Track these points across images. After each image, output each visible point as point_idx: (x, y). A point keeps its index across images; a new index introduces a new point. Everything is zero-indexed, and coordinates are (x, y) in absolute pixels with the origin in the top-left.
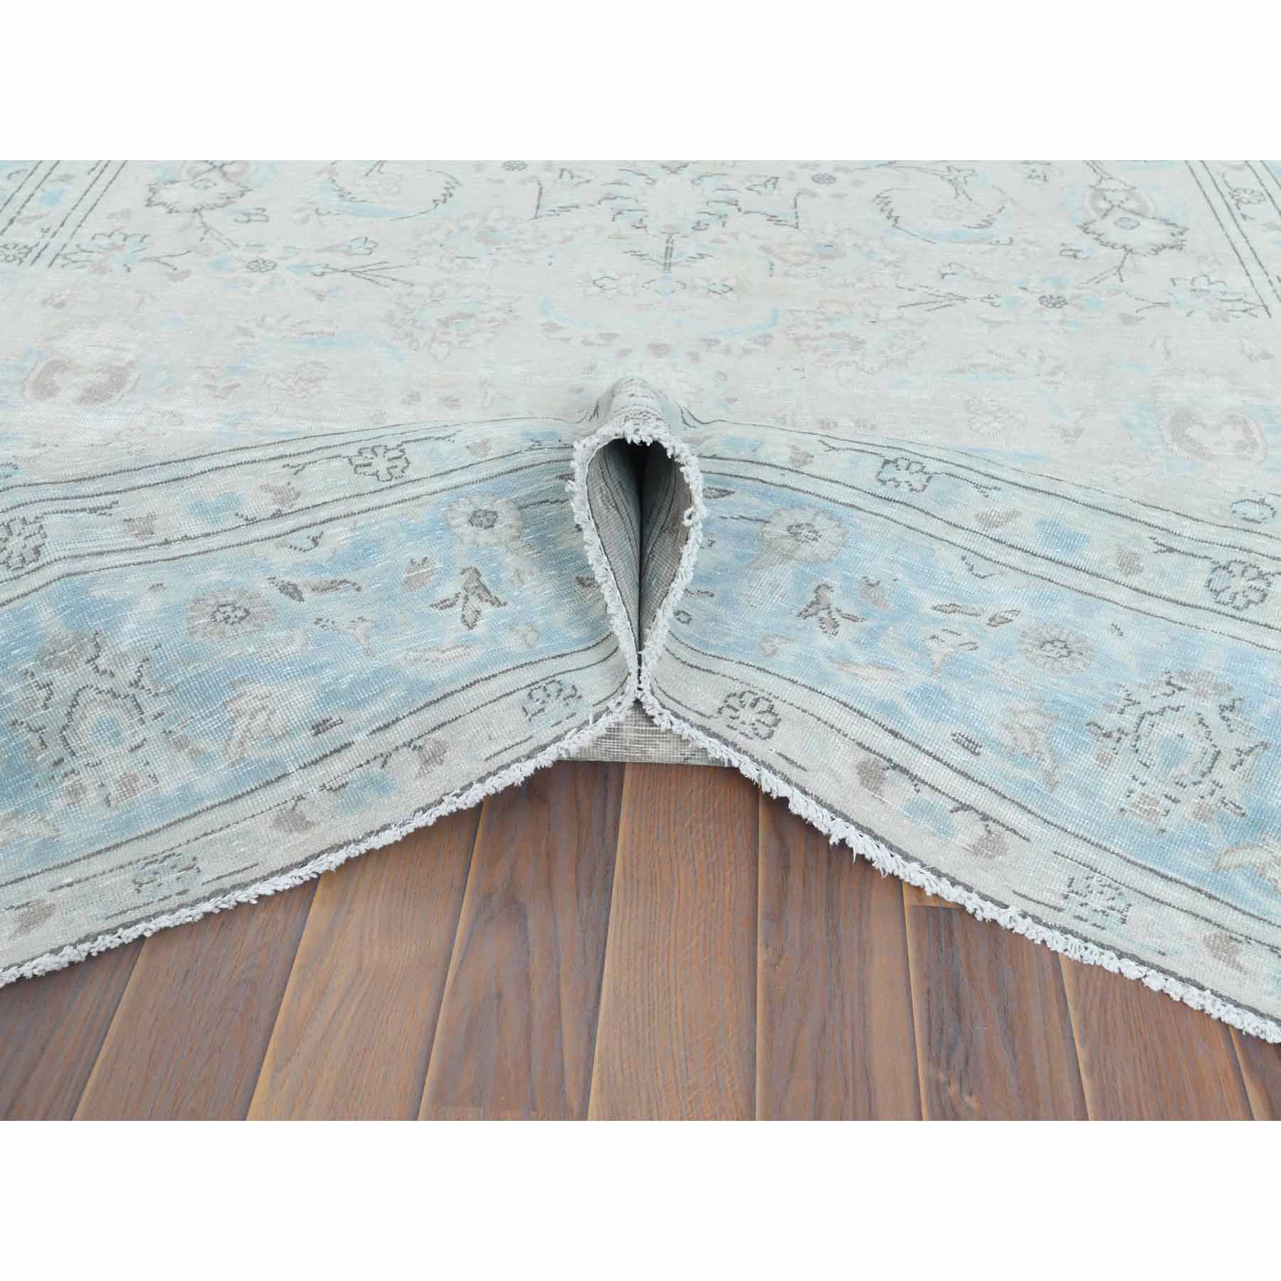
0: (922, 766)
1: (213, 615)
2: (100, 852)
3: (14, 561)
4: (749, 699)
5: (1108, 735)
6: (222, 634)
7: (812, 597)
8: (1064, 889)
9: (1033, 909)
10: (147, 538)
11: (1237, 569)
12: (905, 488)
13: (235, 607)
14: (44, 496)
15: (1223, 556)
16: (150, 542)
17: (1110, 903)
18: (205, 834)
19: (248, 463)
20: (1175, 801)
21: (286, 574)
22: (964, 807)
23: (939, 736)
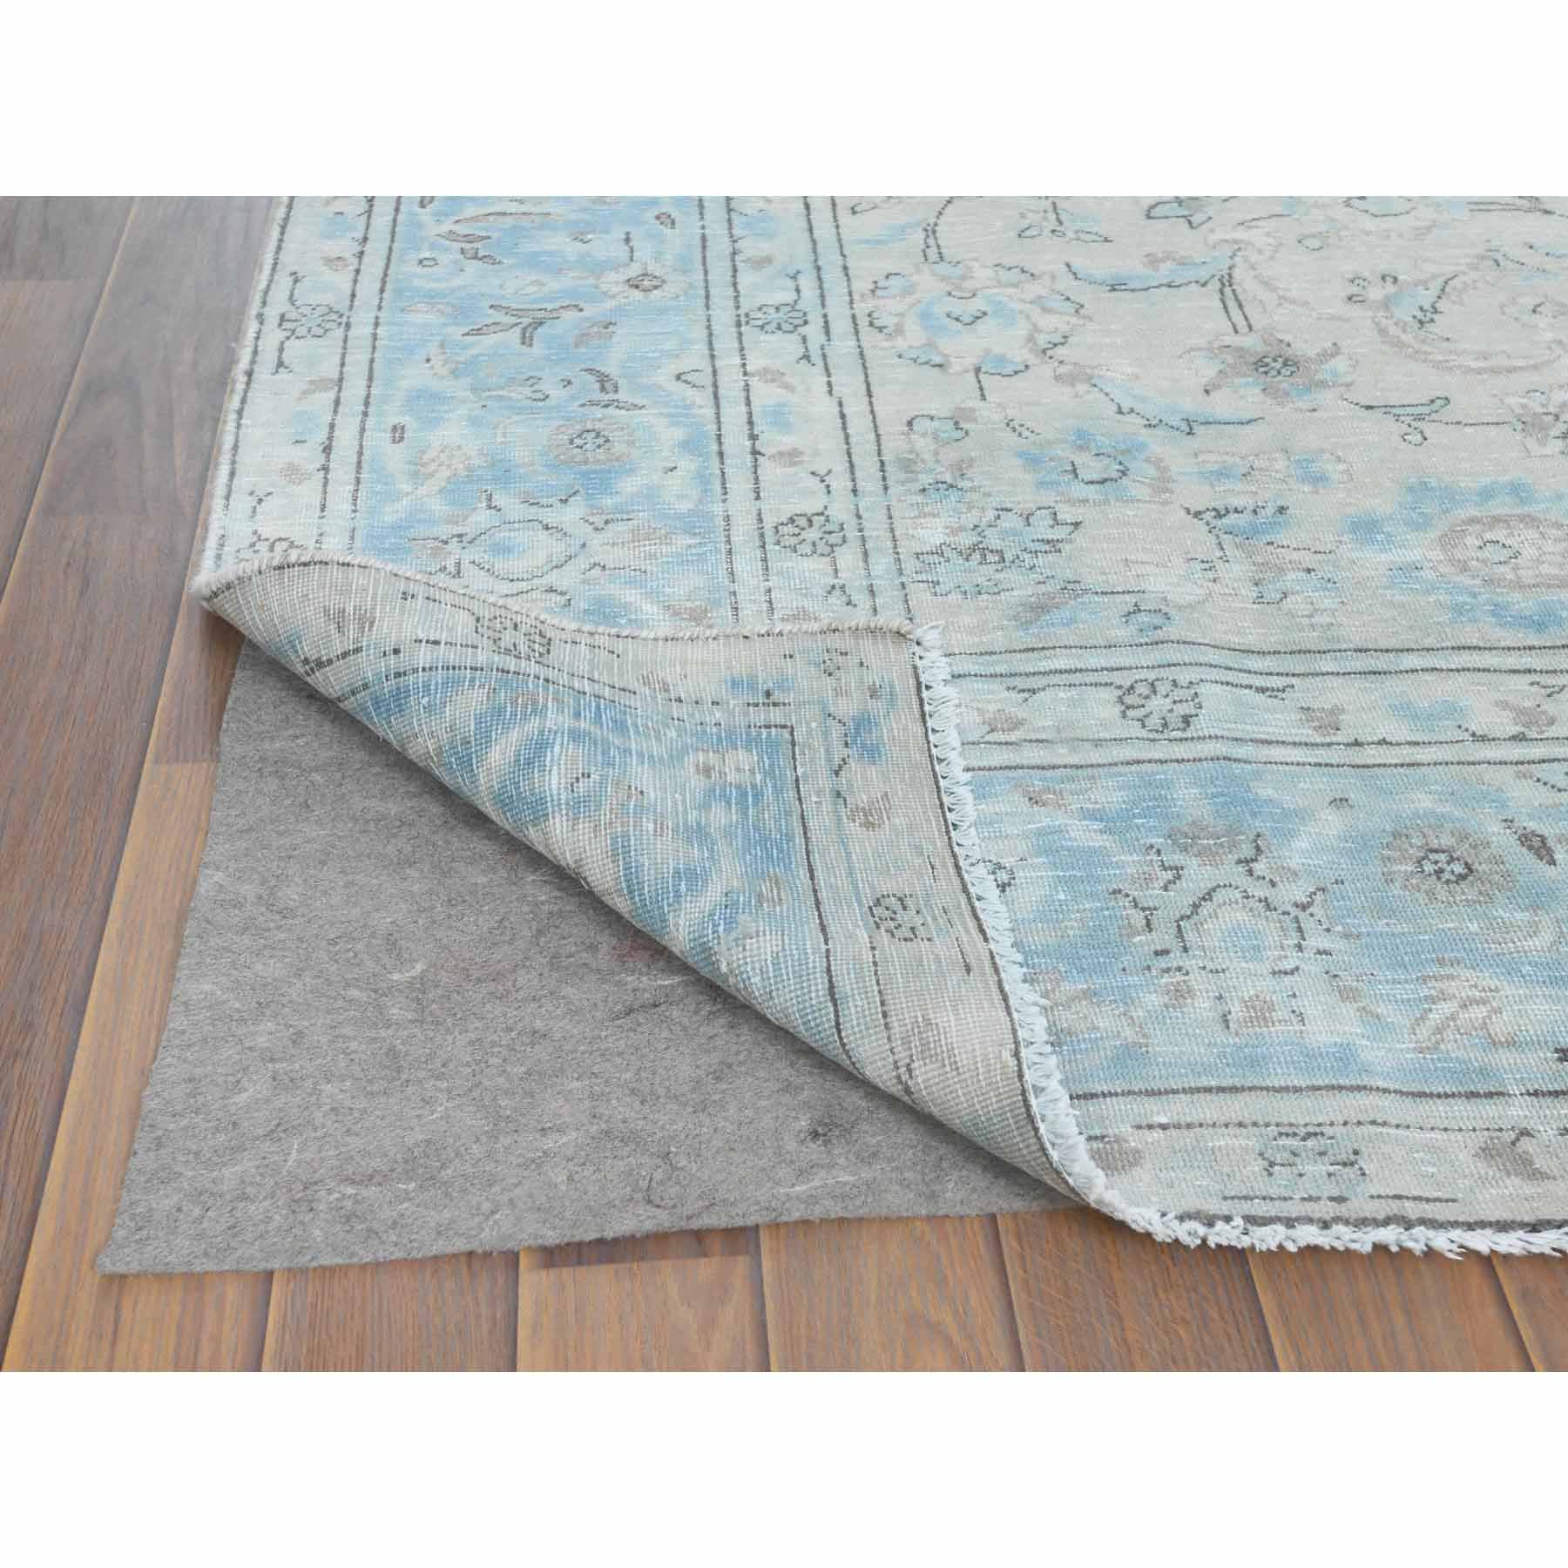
1: (1419, 862)
2: (1208, 1090)
3: (1152, 722)
6: (1431, 894)
10: (1329, 735)
13: (1452, 857)
14: (1202, 659)
16: (1334, 739)
18: (1374, 1123)
19: (1479, 670)
21: (1531, 817)
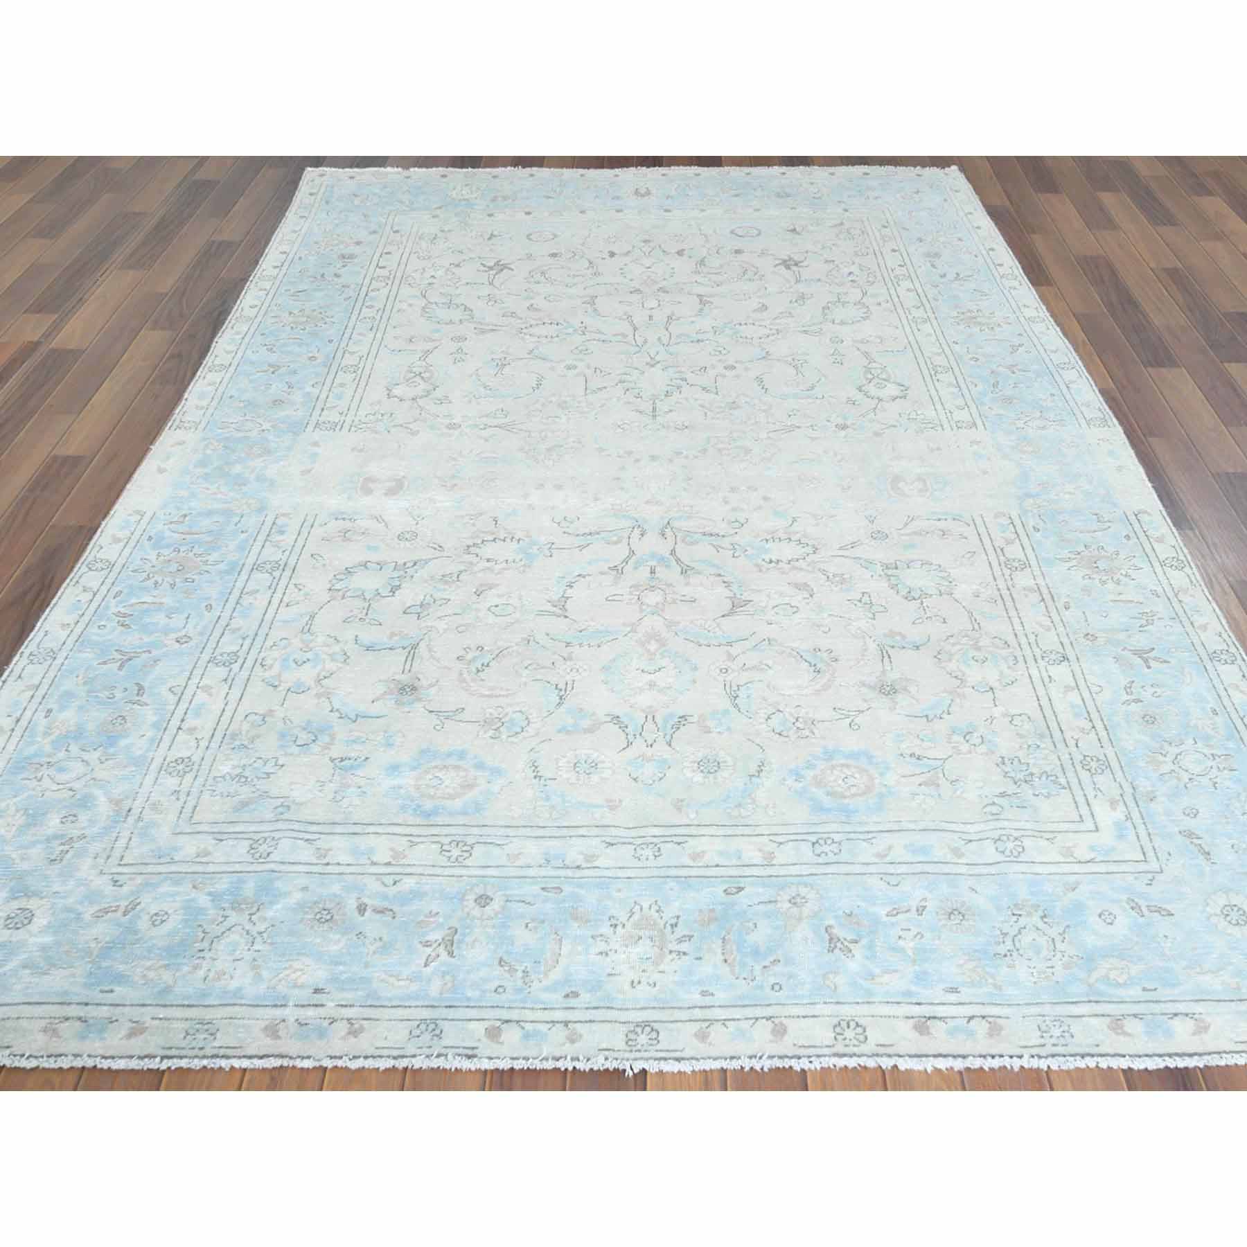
0: (941, 1011)
3: (257, 855)
4: (844, 1024)
5: (1005, 956)
7: (827, 937)
8: (1039, 1034)
9: (1034, 1051)
11: (1005, 838)
12: (831, 855)
14: (291, 827)
15: (996, 835)
17: (1061, 1029)
19: (393, 834)
20: (1052, 967)
22: (971, 1018)
23: (938, 994)
